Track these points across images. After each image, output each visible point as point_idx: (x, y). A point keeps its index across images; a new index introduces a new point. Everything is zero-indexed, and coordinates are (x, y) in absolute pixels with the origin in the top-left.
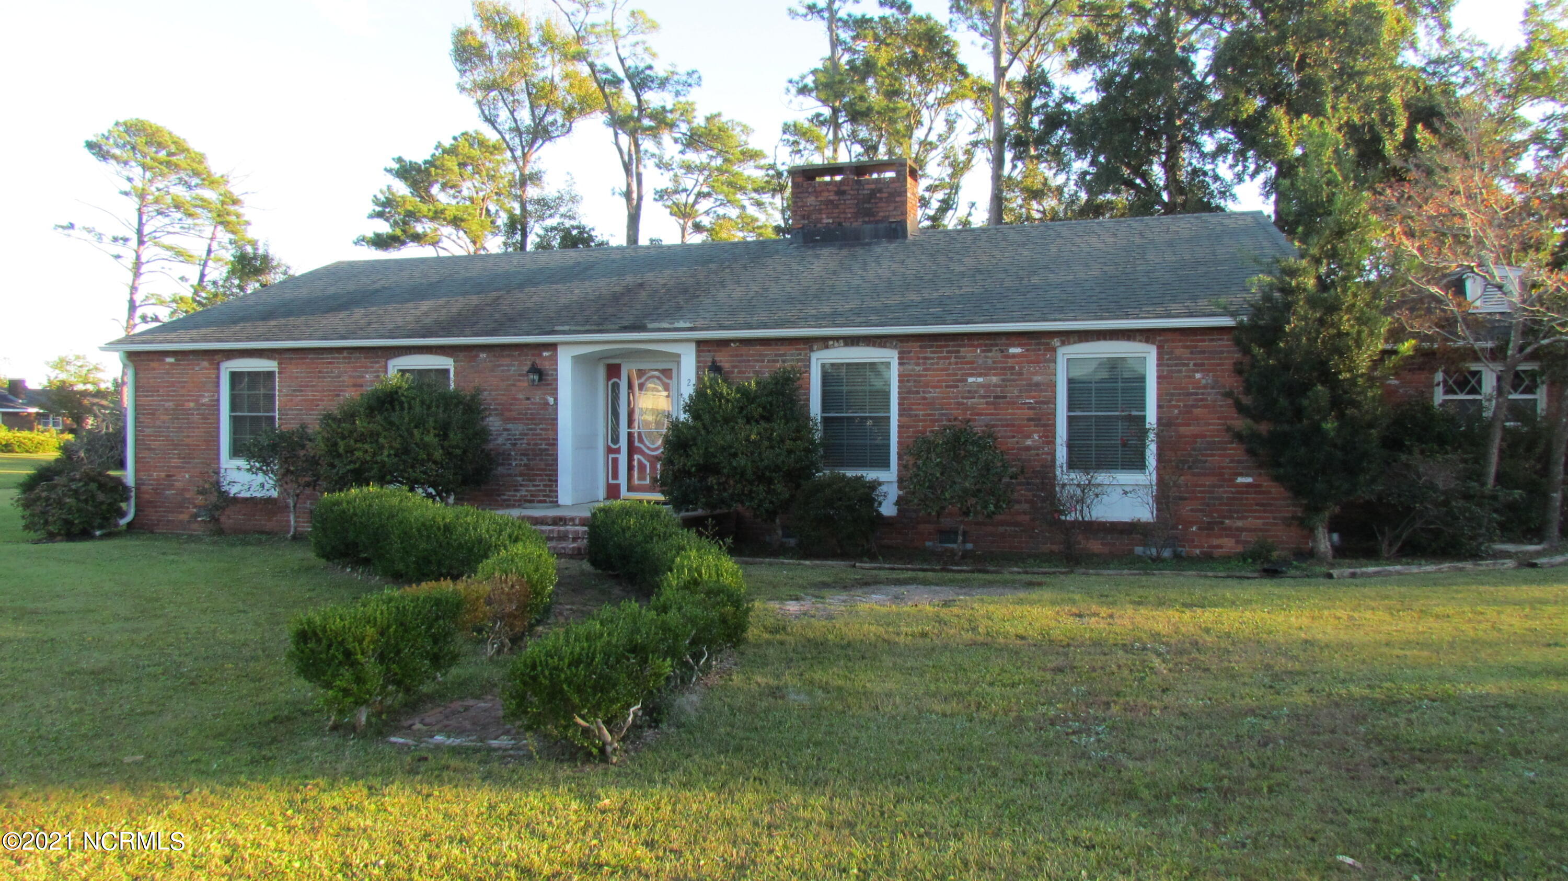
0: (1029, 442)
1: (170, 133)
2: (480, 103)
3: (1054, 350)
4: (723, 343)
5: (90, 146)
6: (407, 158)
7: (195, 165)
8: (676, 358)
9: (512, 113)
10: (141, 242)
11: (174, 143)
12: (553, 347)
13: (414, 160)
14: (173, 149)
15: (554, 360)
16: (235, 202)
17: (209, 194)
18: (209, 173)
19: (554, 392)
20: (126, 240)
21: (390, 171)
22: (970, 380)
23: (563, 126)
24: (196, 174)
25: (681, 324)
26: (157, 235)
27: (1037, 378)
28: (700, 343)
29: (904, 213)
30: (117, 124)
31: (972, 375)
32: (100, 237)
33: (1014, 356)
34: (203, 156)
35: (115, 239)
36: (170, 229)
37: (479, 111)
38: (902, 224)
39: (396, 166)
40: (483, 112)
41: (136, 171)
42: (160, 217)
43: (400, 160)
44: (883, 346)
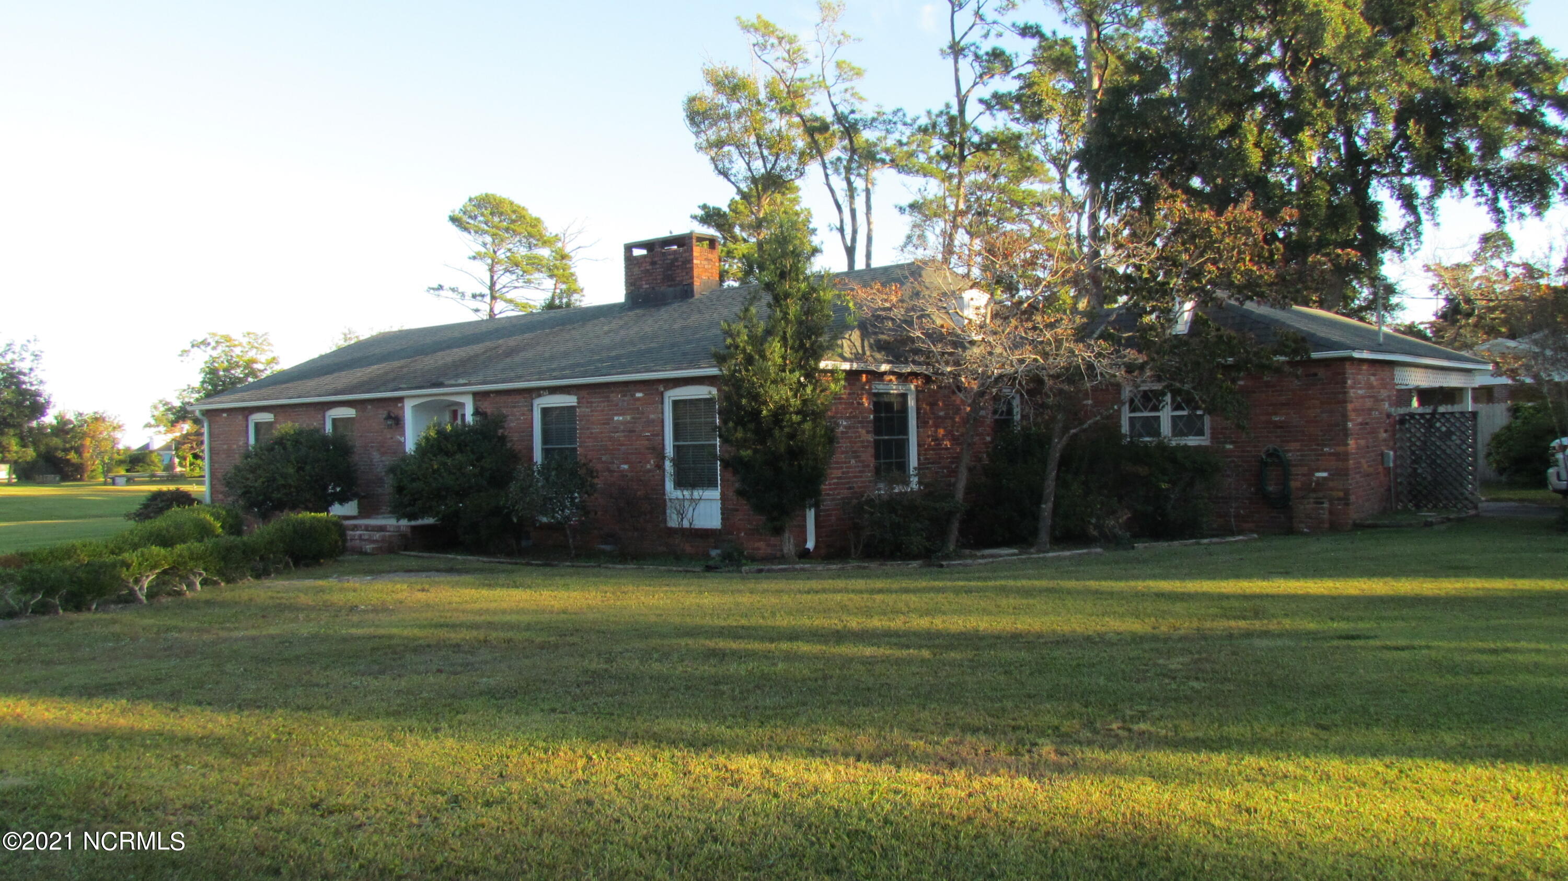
0: (648, 466)
1: (512, 203)
2: (713, 159)
3: (662, 394)
4: (486, 394)
5: (454, 220)
6: (711, 204)
7: (529, 229)
8: (462, 405)
9: (748, 164)
10: (493, 298)
11: (514, 212)
12: (401, 399)
13: (717, 206)
14: (514, 217)
15: (403, 408)
16: (564, 257)
17: (545, 252)
18: (541, 235)
19: (403, 434)
20: (483, 296)
21: (694, 217)
22: (616, 418)
23: (797, 170)
24: (530, 235)
25: (461, 381)
26: (504, 290)
27: (652, 416)
28: (476, 395)
29: (692, 277)
30: (471, 200)
31: (617, 415)
32: (463, 294)
33: (639, 399)
34: (538, 220)
35: (474, 296)
36: (516, 284)
37: (713, 166)
38: (691, 285)
39: (700, 213)
40: (716, 167)
41: (488, 239)
42: (508, 274)
43: (704, 207)
44: (569, 393)
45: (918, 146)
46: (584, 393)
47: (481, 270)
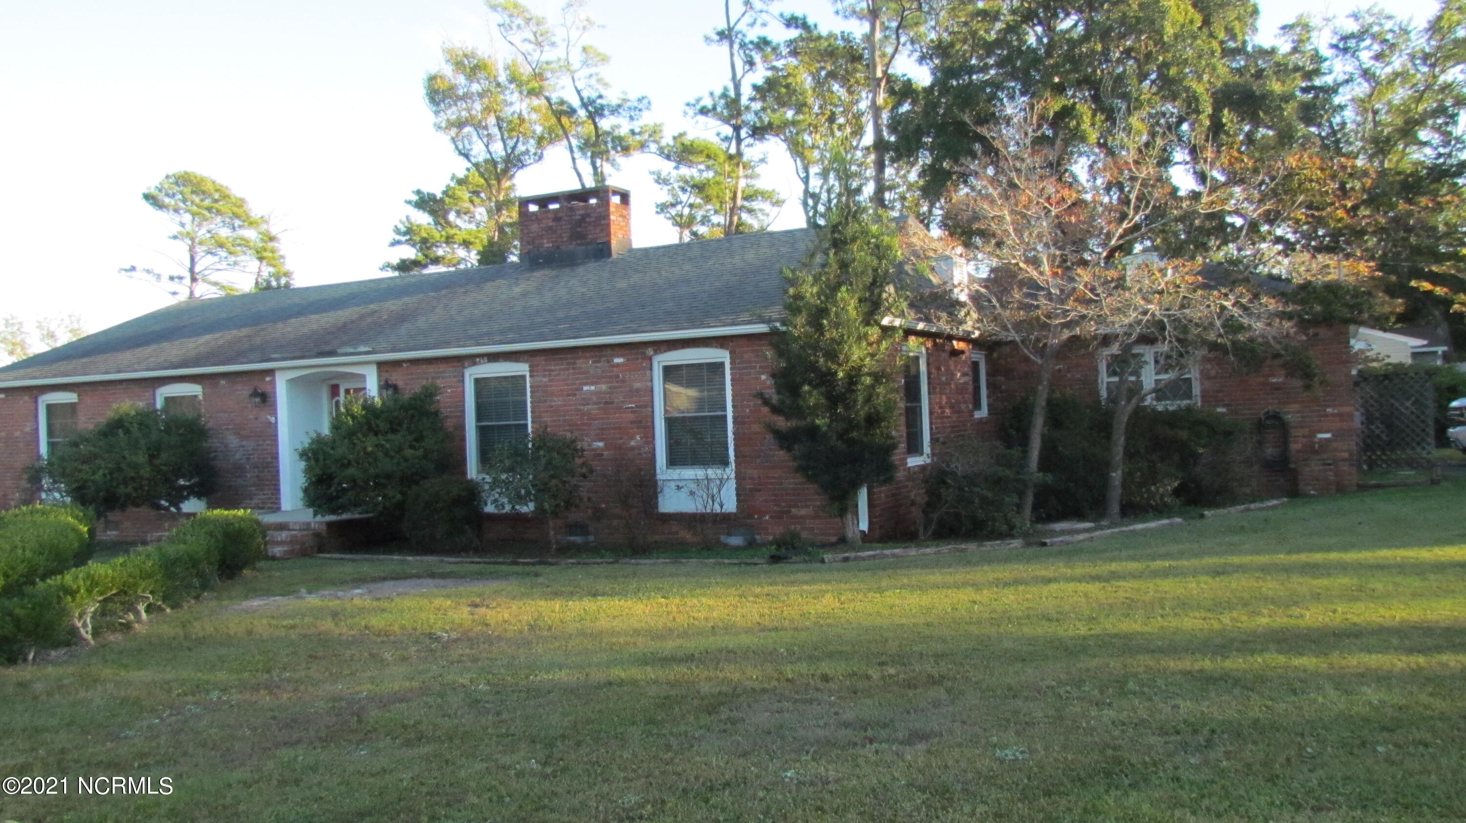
0: (633, 443)
1: (214, 182)
2: (453, 139)
3: (650, 359)
4: (398, 363)
5: (148, 197)
6: (426, 190)
7: (235, 209)
8: (362, 377)
9: (487, 146)
10: (194, 280)
11: (217, 191)
12: (271, 372)
13: (431, 191)
14: (217, 196)
15: (273, 383)
16: (272, 239)
17: (250, 234)
18: (247, 215)
19: (275, 413)
20: (181, 278)
21: (409, 202)
22: (585, 388)
23: (535, 154)
24: (236, 216)
25: (362, 349)
26: (206, 272)
27: (637, 385)
28: (381, 365)
29: (609, 234)
30: (167, 177)
31: (586, 384)
32: (159, 277)
33: (618, 365)
34: (242, 200)
35: (172, 278)
36: (219, 266)
37: (453, 146)
38: (608, 244)
39: (415, 198)
40: (457, 148)
41: (187, 218)
42: (209, 256)
43: (418, 192)
44: (517, 361)
45: (650, 136)
46: (540, 360)
47: (182, 249)
